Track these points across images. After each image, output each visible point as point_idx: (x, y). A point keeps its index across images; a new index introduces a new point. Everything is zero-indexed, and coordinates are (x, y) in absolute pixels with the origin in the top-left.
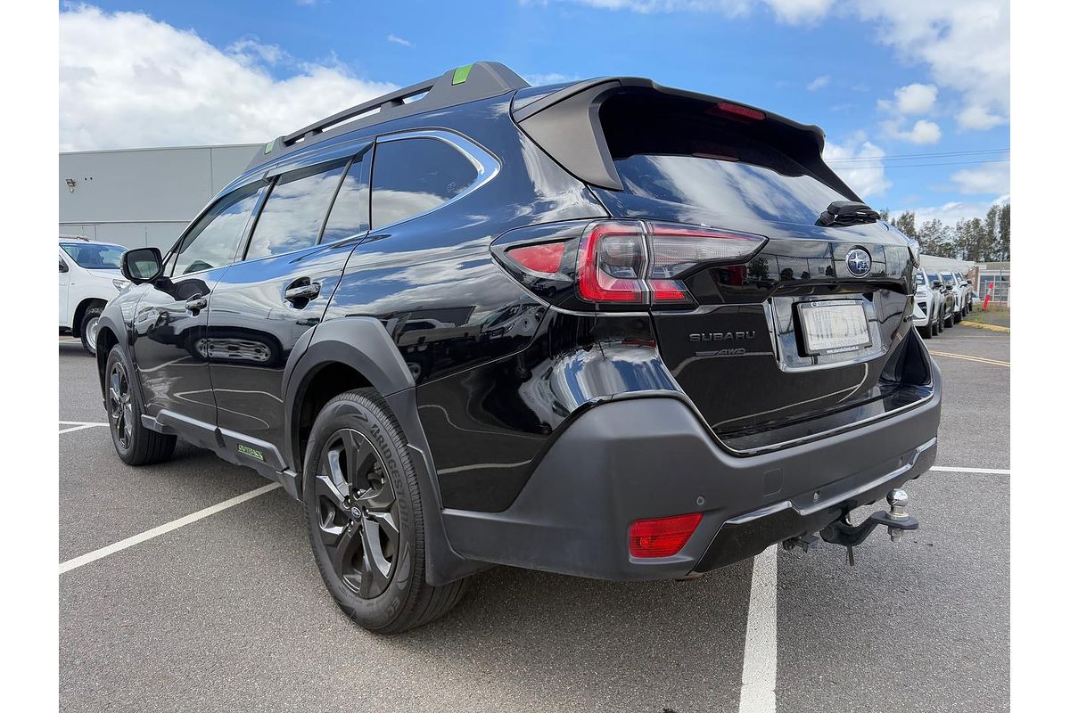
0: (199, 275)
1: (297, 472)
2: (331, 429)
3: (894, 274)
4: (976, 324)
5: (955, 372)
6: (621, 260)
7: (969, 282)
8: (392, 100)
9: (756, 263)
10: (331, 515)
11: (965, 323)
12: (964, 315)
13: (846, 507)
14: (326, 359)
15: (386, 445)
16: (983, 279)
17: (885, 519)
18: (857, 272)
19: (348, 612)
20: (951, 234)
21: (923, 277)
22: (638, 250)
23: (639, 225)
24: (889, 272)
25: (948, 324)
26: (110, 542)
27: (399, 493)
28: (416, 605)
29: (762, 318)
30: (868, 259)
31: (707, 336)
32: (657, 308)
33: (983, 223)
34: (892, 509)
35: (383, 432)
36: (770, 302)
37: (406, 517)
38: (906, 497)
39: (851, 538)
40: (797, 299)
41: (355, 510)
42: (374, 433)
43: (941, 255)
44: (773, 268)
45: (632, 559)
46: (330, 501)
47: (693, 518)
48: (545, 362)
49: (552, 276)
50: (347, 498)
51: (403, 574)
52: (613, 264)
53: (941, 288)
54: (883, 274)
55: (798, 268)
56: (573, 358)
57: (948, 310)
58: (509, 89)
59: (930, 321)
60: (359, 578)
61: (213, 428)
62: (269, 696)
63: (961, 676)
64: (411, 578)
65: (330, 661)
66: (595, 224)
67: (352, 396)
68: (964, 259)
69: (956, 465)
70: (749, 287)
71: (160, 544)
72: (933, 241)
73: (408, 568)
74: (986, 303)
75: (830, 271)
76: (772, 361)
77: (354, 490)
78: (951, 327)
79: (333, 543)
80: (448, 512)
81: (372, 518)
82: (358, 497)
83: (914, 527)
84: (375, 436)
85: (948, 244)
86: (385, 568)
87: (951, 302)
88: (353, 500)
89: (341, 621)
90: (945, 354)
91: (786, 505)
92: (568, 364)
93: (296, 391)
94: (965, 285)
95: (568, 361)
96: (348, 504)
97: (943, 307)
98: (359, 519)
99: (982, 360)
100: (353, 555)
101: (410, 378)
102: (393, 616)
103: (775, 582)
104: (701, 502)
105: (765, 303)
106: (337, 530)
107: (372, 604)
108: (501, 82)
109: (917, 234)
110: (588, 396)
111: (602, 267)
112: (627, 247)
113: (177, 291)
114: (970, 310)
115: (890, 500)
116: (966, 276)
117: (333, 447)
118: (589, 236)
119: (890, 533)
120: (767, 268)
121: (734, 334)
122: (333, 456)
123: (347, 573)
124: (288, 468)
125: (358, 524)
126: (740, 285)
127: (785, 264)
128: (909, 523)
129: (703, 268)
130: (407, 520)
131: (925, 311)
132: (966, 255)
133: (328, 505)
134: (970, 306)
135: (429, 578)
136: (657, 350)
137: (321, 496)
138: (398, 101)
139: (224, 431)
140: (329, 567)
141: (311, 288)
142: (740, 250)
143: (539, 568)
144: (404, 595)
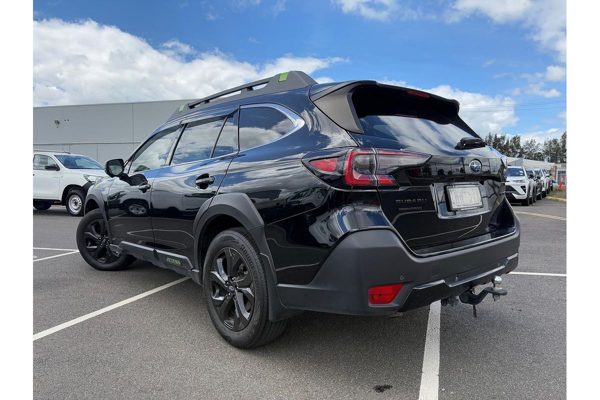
0: (142, 173)
1: (199, 270)
2: (218, 248)
3: (494, 171)
4: (554, 198)
5: (540, 224)
6: (363, 166)
7: (551, 175)
8: (247, 88)
9: (426, 167)
10: (217, 291)
11: (549, 197)
12: (548, 193)
13: (472, 285)
14: (218, 213)
15: (248, 254)
16: (559, 173)
17: (491, 291)
18: (475, 171)
19: (227, 339)
20: (541, 147)
21: (523, 171)
22: (371, 161)
23: (372, 150)
24: (492, 170)
25: (539, 198)
26: (102, 307)
27: (255, 277)
28: (262, 332)
29: (429, 193)
30: (480, 165)
31: (404, 201)
32: (381, 188)
33: (559, 142)
34: (494, 285)
35: (246, 248)
36: (433, 186)
37: (258, 289)
38: (501, 280)
39: (475, 300)
40: (446, 184)
41: (231, 288)
42: (242, 249)
43: (535, 159)
44: (434, 170)
45: (370, 305)
46: (218, 284)
47: (398, 286)
48: (326, 213)
49: (331, 173)
50: (226, 282)
51: (256, 317)
52: (361, 168)
53: (534, 178)
54: (489, 172)
55: (447, 169)
56: (342, 210)
57: (538, 190)
58: (307, 85)
59: (528, 196)
60: (232, 322)
61: (152, 250)
62: (193, 376)
63: (532, 370)
64: (261, 319)
65: (220, 361)
66: (351, 150)
67: (230, 232)
68: (548, 161)
69: (537, 272)
70: (423, 178)
71: (127, 308)
72: (531, 152)
73: (260, 314)
74: (560, 186)
75: (462, 170)
76: (436, 214)
77: (230, 278)
78: (540, 199)
79: (218, 305)
80: (280, 285)
81: (240, 291)
82: (232, 281)
83: (505, 294)
84: (243, 250)
85: (539, 153)
86: (247, 315)
87: (540, 185)
88: (230, 283)
89: (223, 344)
90: (535, 214)
91: (442, 281)
92: (339, 214)
93: (201, 229)
94: (548, 176)
95: (339, 212)
96: (227, 285)
97: (535, 189)
98: (233, 292)
99: (555, 217)
100: (230, 310)
101: (262, 221)
102: (252, 338)
103: (439, 327)
104: (402, 278)
105: (431, 186)
106: (221, 298)
107: (240, 334)
108: (304, 82)
109: (522, 147)
110: (349, 229)
111: (355, 169)
112: (366, 160)
113: (131, 181)
114: (552, 190)
115: (493, 281)
116: (550, 171)
117: (219, 257)
118: (349, 155)
119: (493, 297)
120: (430, 169)
121: (416, 200)
122: (220, 261)
123: (226, 320)
124: (194, 268)
125: (232, 294)
126: (418, 177)
127: (439, 167)
128: (503, 292)
129: (402, 169)
130: (259, 290)
131: (525, 191)
132: (550, 159)
133: (216, 285)
134: (551, 188)
135: (271, 318)
136: (381, 208)
137: (213, 281)
138: (250, 88)
139: (158, 251)
140: (216, 317)
141: (210, 179)
142: (418, 161)
143: (325, 311)
144: (257, 328)
